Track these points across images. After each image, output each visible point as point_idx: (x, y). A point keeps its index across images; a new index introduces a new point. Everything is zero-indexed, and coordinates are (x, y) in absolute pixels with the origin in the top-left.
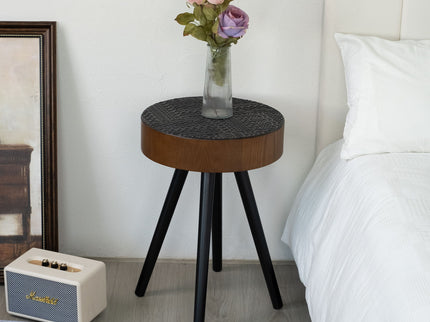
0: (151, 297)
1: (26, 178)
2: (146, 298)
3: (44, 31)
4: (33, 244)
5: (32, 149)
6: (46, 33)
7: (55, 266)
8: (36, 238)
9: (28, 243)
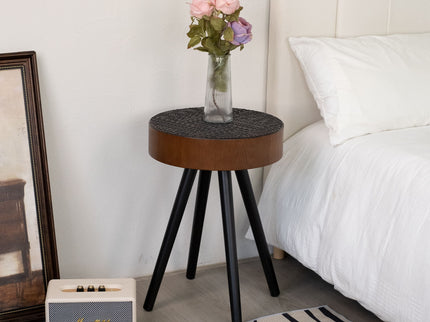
1: (21, 213)
3: (25, 61)
4: (35, 280)
5: (24, 183)
6: (27, 63)
7: (91, 290)
8: (37, 273)
9: (30, 280)
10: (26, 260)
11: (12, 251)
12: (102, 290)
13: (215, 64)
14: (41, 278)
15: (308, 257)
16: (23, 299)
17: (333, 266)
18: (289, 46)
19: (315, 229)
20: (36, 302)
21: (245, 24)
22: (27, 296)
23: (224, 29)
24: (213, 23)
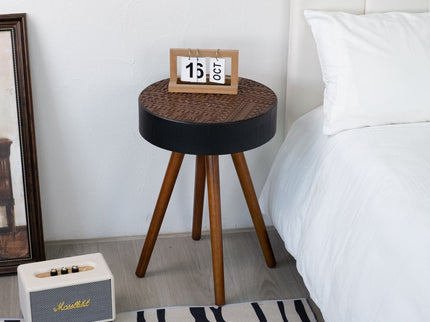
1: (6, 172)
3: (15, 24)
4: (18, 235)
5: (11, 142)
7: (65, 272)
8: (20, 228)
9: (14, 235)
10: (10, 216)
12: (75, 270)
14: (25, 233)
16: (6, 251)
22: (10, 248)
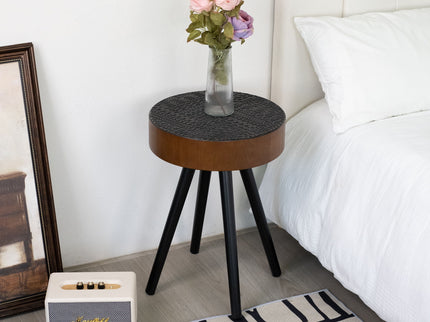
0: (162, 293)
1: (22, 205)
2: (157, 295)
3: (22, 54)
4: (38, 269)
5: (25, 175)
6: (25, 56)
7: (91, 287)
8: (39, 262)
9: (33, 269)
10: (28, 251)
11: (15, 242)
12: (102, 287)
13: (216, 57)
14: (44, 266)
15: (309, 242)
16: (26, 288)
17: (332, 257)
18: (294, 26)
19: (317, 216)
20: (39, 289)
21: (246, 18)
22: (31, 284)
23: (224, 23)
24: (213, 18)
